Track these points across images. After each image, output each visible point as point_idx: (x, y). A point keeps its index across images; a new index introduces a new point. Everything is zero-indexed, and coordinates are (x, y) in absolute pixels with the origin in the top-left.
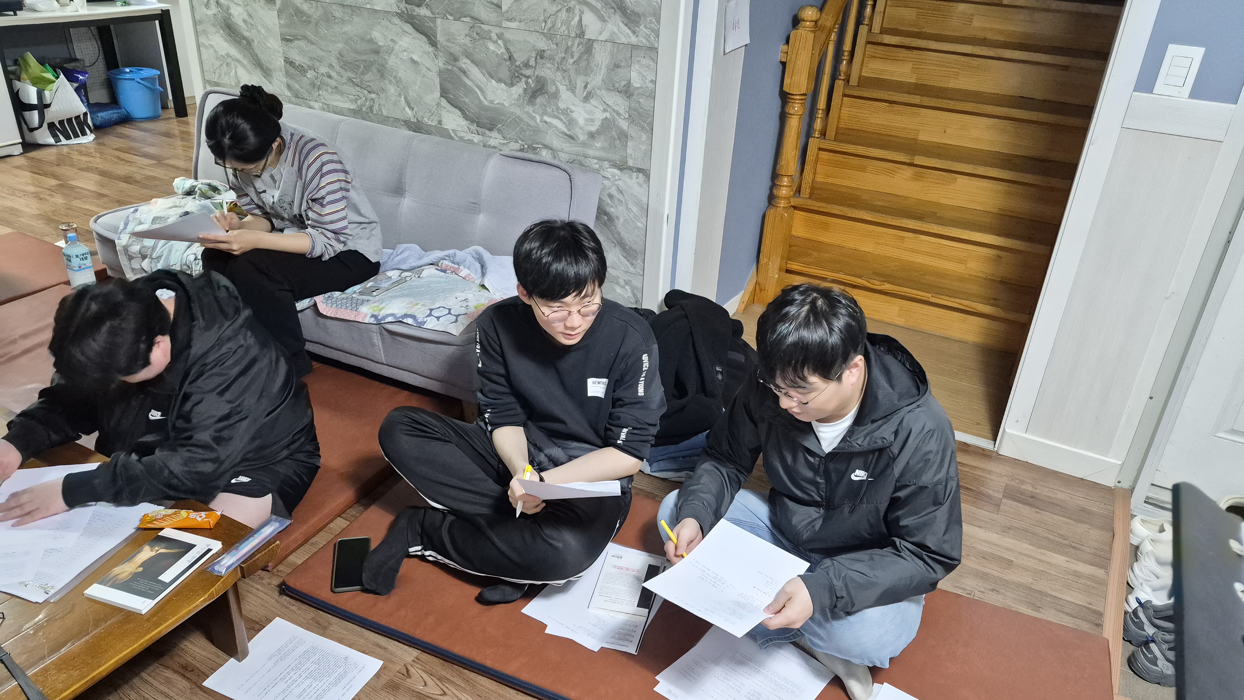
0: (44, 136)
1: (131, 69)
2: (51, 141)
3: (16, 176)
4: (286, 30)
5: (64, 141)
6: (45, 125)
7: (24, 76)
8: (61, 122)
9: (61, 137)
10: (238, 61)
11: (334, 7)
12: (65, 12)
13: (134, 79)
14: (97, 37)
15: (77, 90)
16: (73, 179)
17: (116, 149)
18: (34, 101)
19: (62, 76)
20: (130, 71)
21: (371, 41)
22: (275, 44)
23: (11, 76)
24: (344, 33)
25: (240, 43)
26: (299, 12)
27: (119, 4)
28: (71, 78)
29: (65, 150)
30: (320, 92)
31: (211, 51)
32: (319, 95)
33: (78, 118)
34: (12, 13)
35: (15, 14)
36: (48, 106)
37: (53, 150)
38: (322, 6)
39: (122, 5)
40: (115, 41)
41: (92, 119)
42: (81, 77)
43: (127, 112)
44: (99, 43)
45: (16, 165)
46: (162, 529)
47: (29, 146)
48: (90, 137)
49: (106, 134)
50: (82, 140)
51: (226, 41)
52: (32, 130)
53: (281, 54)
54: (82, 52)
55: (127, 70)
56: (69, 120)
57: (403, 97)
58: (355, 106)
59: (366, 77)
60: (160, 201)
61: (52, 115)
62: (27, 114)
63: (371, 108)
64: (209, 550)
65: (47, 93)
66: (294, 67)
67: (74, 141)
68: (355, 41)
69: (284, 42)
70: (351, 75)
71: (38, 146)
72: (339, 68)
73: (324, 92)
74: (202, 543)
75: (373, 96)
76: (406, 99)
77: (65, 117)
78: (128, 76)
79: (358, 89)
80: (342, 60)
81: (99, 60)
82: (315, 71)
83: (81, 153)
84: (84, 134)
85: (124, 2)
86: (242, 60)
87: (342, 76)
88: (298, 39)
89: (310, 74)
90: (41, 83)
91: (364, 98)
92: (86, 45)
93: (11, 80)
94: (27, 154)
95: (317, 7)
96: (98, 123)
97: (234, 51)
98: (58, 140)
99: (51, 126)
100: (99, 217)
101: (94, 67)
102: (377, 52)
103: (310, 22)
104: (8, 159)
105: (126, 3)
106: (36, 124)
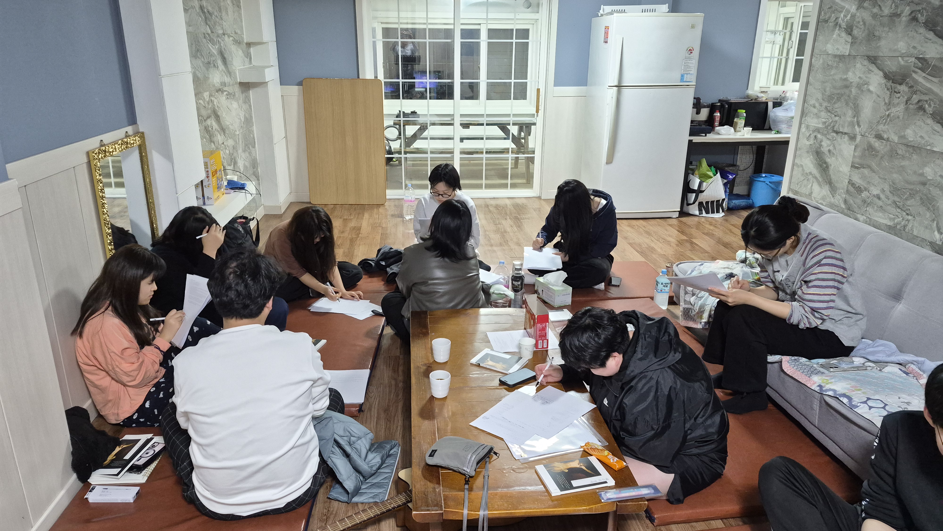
0: (694, 210)
1: (766, 175)
2: (697, 213)
3: (666, 230)
4: (857, 160)
5: (704, 214)
6: (697, 203)
7: (696, 172)
8: (707, 203)
9: (704, 212)
10: (816, 178)
11: (900, 146)
12: (736, 136)
13: (765, 182)
14: (755, 152)
15: (725, 185)
16: (695, 238)
17: (732, 225)
18: (696, 188)
19: (719, 174)
20: (765, 176)
21: (922, 175)
22: (845, 169)
23: (689, 171)
24: (901, 166)
25: (821, 166)
26: (870, 148)
27: (773, 132)
28: (722, 177)
29: (703, 220)
30: (868, 209)
31: (801, 169)
32: (866, 210)
33: (718, 201)
34: (704, 135)
35: (706, 136)
36: (703, 191)
37: (696, 219)
38: (890, 145)
39: (775, 133)
40: (766, 156)
41: (728, 203)
42: (731, 177)
43: (753, 202)
44: (755, 156)
45: (670, 224)
46: (591, 455)
47: (683, 213)
48: (721, 214)
49: (731, 214)
50: (716, 216)
51: (812, 163)
52: (688, 204)
53: (847, 177)
54: (741, 161)
55: (764, 175)
56: (712, 202)
57: (935, 222)
58: (892, 223)
59: (909, 203)
60: (721, 262)
61: (703, 197)
62: (689, 195)
63: (905, 226)
64: (606, 482)
65: (704, 184)
66: (854, 188)
67: (710, 215)
68: (909, 174)
69: (853, 168)
70: (896, 199)
71: (689, 215)
72: (889, 193)
73: (871, 209)
74: (605, 477)
75: (910, 217)
76: (937, 224)
77: (710, 200)
78: (762, 179)
79: (899, 210)
80: (893, 187)
81: (751, 167)
82: (869, 192)
83: (711, 224)
84: (718, 212)
85: (777, 131)
86: (819, 178)
87: (889, 199)
88: (864, 168)
89: (864, 194)
90: (704, 177)
91: (902, 218)
92: (746, 157)
93: (689, 173)
94: (679, 218)
95: (886, 145)
96: (731, 207)
97: (815, 172)
98: (701, 213)
99: (701, 204)
100: (681, 263)
101: (746, 171)
102: (924, 184)
103: (877, 156)
104: (668, 219)
105: (778, 132)
106: (692, 202)
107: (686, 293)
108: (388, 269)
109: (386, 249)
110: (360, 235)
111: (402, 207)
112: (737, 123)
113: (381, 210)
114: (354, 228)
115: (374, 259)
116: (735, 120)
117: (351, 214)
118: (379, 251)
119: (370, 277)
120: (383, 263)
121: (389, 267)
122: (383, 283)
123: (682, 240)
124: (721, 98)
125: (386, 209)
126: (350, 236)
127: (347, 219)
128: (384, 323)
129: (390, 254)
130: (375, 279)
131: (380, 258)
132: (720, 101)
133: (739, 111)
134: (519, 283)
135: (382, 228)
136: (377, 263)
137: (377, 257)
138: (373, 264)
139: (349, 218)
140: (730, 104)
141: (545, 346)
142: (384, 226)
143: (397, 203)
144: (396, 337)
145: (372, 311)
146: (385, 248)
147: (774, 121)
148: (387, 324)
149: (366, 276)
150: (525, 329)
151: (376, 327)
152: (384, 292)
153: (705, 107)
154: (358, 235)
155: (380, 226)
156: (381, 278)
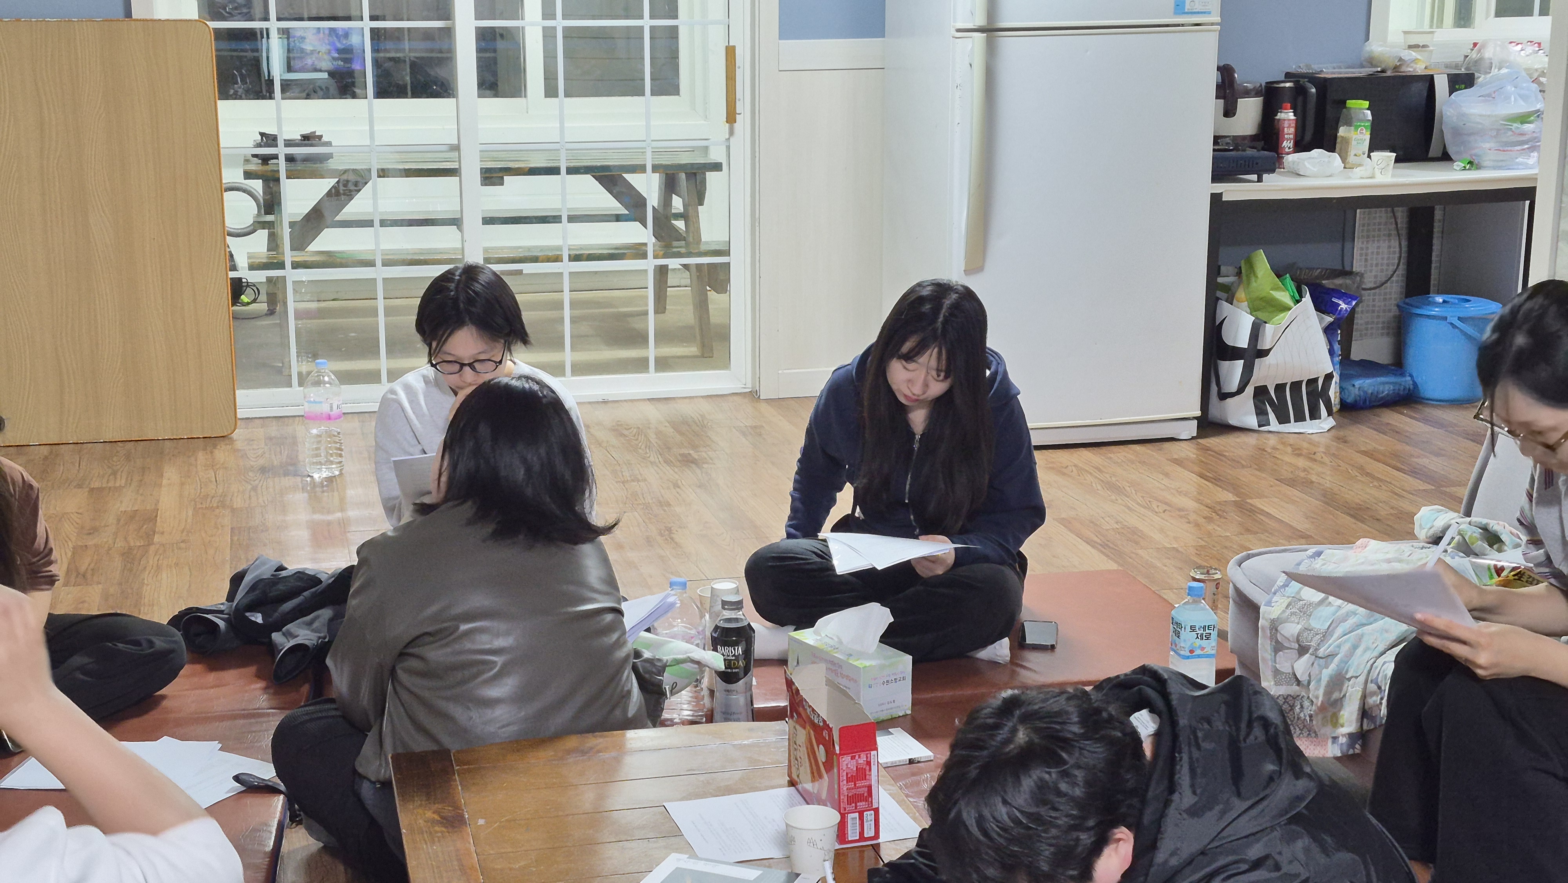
0: (1242, 411)
1: (1448, 297)
2: (1252, 421)
3: (1167, 475)
5: (1274, 425)
6: (1250, 390)
7: (1241, 294)
8: (1280, 388)
9: (1272, 416)
12: (1350, 178)
13: (1445, 318)
14: (1404, 232)
15: (1328, 331)
16: (1260, 496)
17: (1365, 453)
18: (1243, 342)
19: (1307, 299)
20: (1444, 302)
23: (1219, 294)
27: (1458, 165)
28: (1322, 305)
29: (1272, 441)
33: (1312, 382)
34: (1254, 177)
35: (1260, 180)
36: (1264, 353)
37: (1250, 440)
39: (1464, 169)
40: (1436, 243)
41: (1342, 389)
42: (1343, 306)
43: (1415, 384)
44: (1404, 243)
45: (1176, 456)
47: (1209, 426)
48: (1326, 422)
49: (1356, 422)
50: (1309, 427)
52: (1224, 396)
54: (1366, 260)
55: (1440, 299)
56: (1296, 386)
60: (1373, 544)
61: (1267, 372)
62: (1223, 365)
65: (1269, 330)
67: (1293, 427)
71: (1226, 429)
77: (1288, 379)
78: (1436, 311)
81: (1394, 278)
83: (1297, 452)
84: (1314, 415)
85: (1470, 163)
90: (1265, 309)
92: (1378, 247)
93: (1218, 299)
94: (1199, 440)
96: (1350, 400)
98: (1263, 421)
100: (1249, 557)
101: (1382, 290)
104: (1167, 445)
105: (1472, 164)
106: (1234, 386)
107: (1278, 647)
108: (276, 637)
109: (266, 572)
110: (157, 538)
111: (294, 442)
112: (1346, 141)
113: (221, 453)
114: (132, 516)
115: (222, 608)
116: (1342, 131)
117: (114, 473)
118: (237, 579)
119: (212, 668)
120: (258, 618)
121: (278, 629)
122: (261, 684)
123: (1219, 503)
124: (1293, 68)
125: (238, 450)
126: (120, 544)
127: (100, 490)
128: (283, 814)
129: (281, 587)
130: (230, 675)
131: (246, 601)
132: (1289, 76)
133: (1351, 103)
134: (740, 650)
135: (233, 510)
136: (237, 619)
137: (231, 597)
138: (222, 624)
139: (111, 484)
140: (1324, 85)
141: (869, 832)
142: (238, 503)
143: (273, 430)
144: (326, 858)
145: (237, 778)
146: (258, 567)
147: (1457, 132)
148: (292, 819)
149: (198, 667)
150: (792, 783)
151: (255, 830)
152: (268, 715)
153: (1247, 93)
154: (149, 536)
155: (224, 507)
156: (252, 670)
